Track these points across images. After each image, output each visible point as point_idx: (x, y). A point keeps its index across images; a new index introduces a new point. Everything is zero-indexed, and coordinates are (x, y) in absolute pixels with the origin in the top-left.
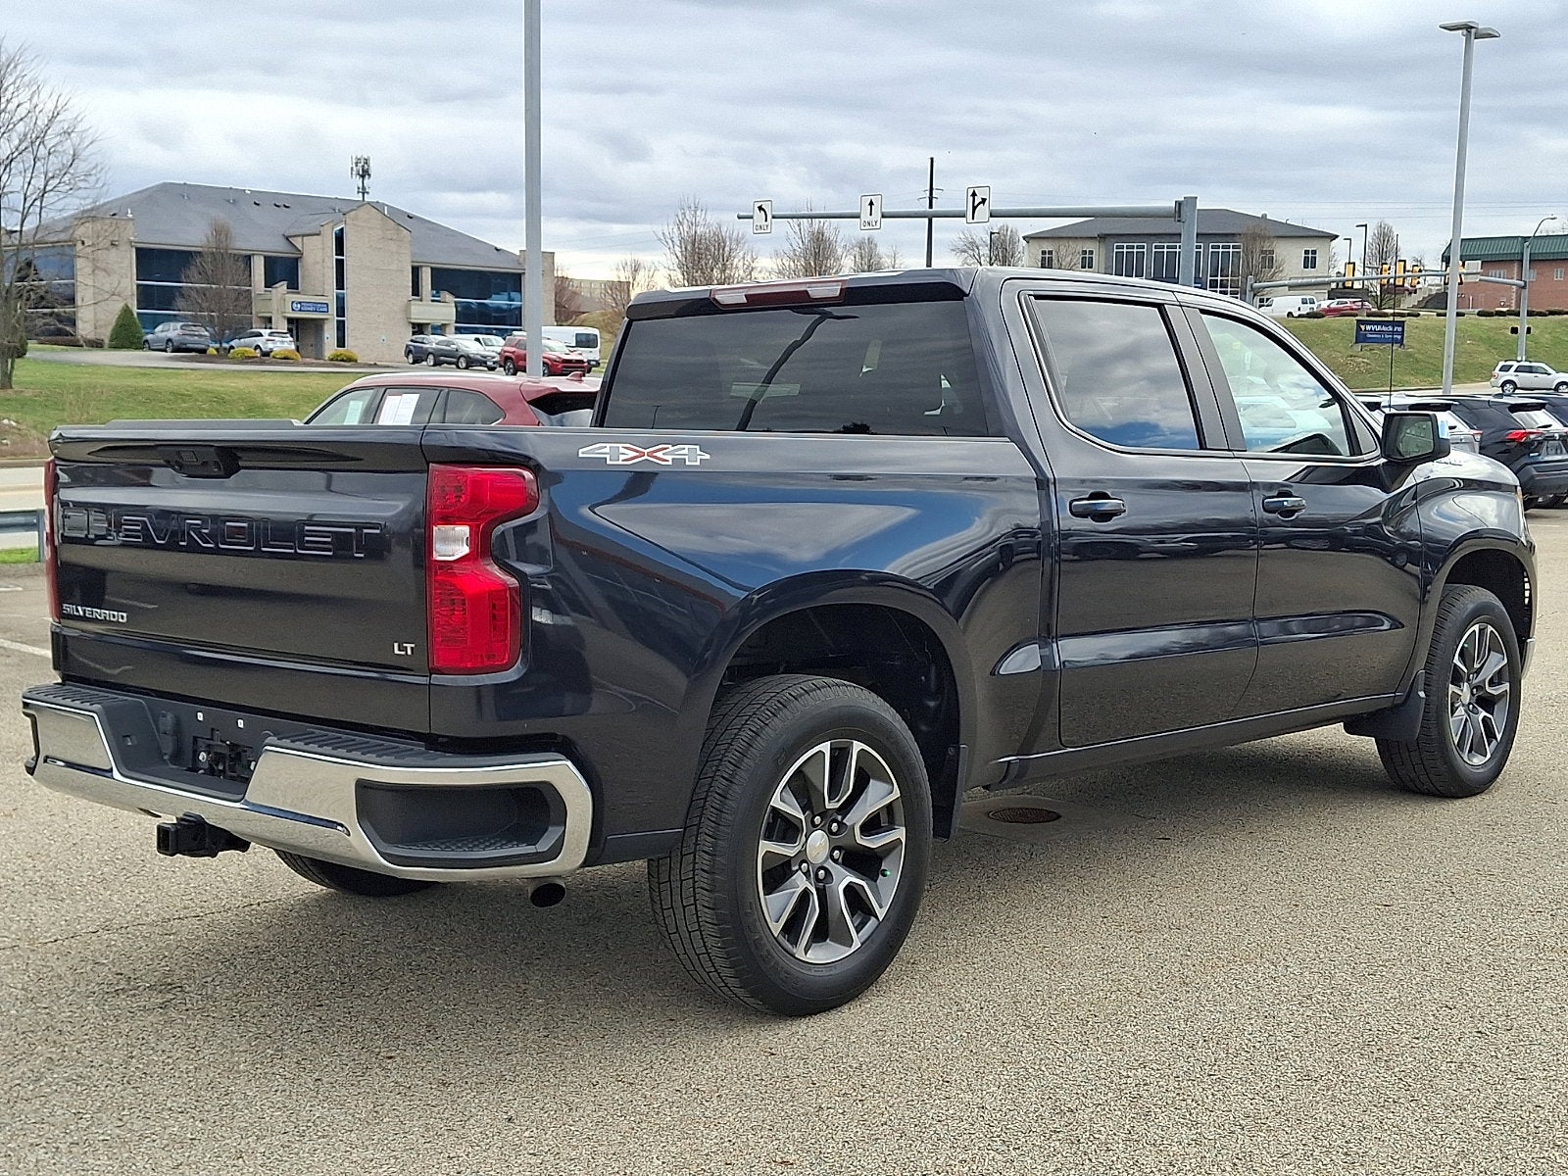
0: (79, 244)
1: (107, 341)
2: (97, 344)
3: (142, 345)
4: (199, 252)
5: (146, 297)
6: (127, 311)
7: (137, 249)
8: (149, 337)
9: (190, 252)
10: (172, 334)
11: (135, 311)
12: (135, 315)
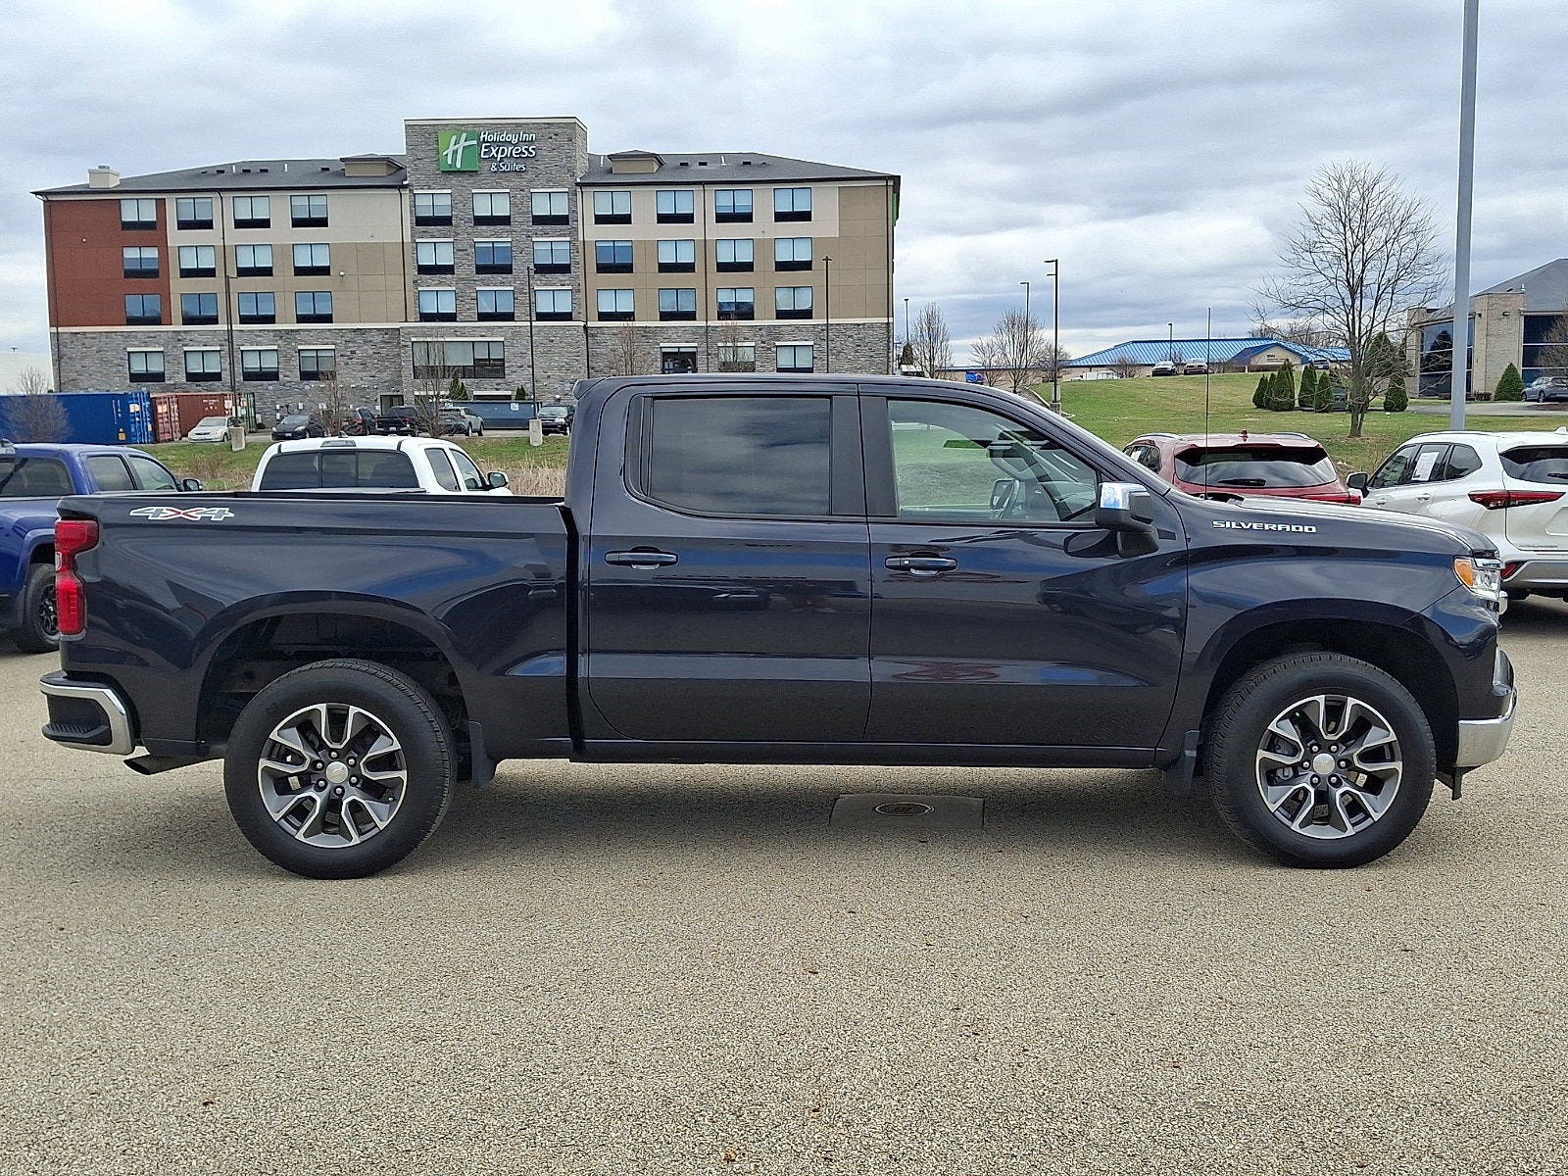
0: (1477, 317)
1: (1493, 395)
2: (1485, 397)
3: (1518, 396)
4: (1562, 316)
5: (1530, 356)
6: (1511, 368)
7: (1525, 317)
8: (1527, 389)
9: (1552, 316)
10: (1544, 387)
11: (1520, 370)
12: (1520, 373)
